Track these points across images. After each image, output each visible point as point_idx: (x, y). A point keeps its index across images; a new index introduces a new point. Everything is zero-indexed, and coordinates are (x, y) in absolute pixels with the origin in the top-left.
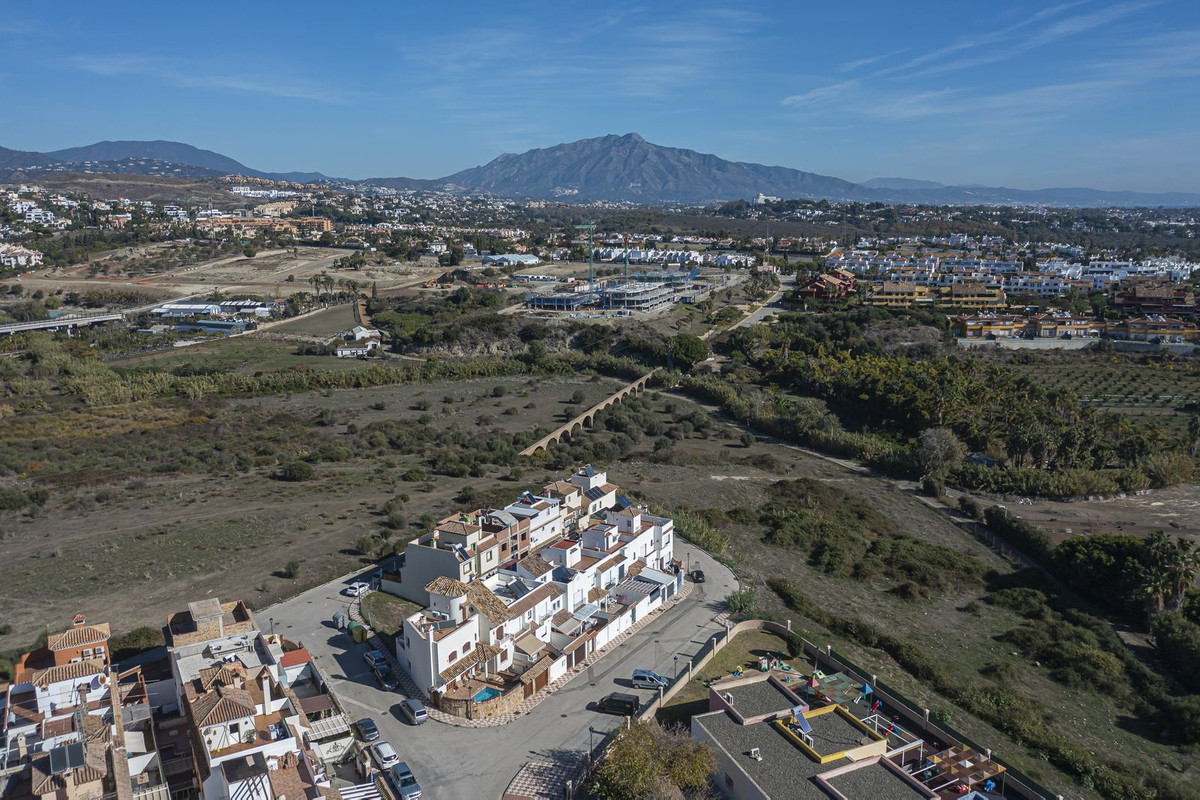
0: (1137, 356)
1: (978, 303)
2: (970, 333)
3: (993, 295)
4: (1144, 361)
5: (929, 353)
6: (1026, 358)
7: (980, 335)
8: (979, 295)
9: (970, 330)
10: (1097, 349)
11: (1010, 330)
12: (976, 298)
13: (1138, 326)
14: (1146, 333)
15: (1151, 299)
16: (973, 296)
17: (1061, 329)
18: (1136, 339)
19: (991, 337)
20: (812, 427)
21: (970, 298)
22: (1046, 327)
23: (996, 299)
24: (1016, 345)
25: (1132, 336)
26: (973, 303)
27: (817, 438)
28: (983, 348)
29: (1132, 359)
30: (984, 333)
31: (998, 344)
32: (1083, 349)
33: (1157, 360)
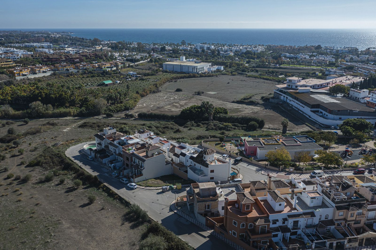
0: (65, 75)
1: (6, 65)
2: (16, 75)
4: (68, 76)
5: (12, 83)
6: (39, 80)
7: (20, 75)
8: (6, 62)
9: (16, 74)
10: (54, 74)
11: (28, 72)
13: (60, 66)
14: (63, 68)
15: (54, 58)
16: (4, 62)
17: (42, 70)
18: (61, 70)
19: (23, 75)
22: (37, 70)
23: (12, 63)
24: (32, 77)
25: (60, 69)
26: (4, 65)
28: (24, 79)
29: (65, 76)
30: (21, 74)
31: (28, 77)
32: (50, 75)
33: (71, 75)
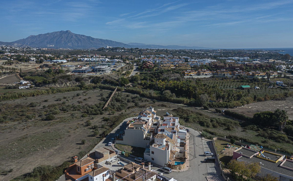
0: (221, 78)
1: (185, 68)
2: (186, 75)
3: (188, 66)
4: (222, 79)
5: (179, 80)
6: (199, 80)
7: (188, 75)
8: (185, 66)
9: (186, 74)
10: (213, 77)
11: (194, 74)
12: (184, 67)
13: (220, 72)
14: (222, 73)
15: (220, 66)
16: (184, 66)
17: (205, 73)
18: (220, 75)
19: (191, 75)
20: (169, 97)
21: (183, 67)
22: (202, 73)
23: (189, 67)
24: (196, 77)
25: (219, 74)
26: (184, 68)
27: (171, 99)
28: (189, 78)
29: (220, 79)
30: (189, 75)
31: (192, 77)
32: (210, 77)
33: (225, 79)
